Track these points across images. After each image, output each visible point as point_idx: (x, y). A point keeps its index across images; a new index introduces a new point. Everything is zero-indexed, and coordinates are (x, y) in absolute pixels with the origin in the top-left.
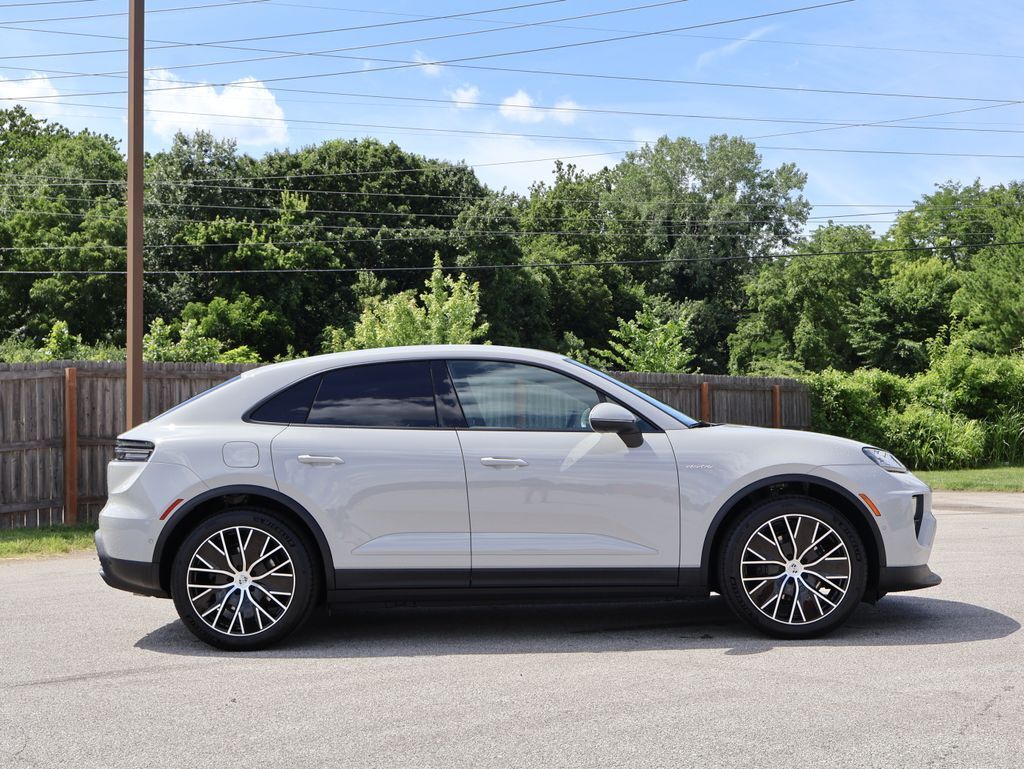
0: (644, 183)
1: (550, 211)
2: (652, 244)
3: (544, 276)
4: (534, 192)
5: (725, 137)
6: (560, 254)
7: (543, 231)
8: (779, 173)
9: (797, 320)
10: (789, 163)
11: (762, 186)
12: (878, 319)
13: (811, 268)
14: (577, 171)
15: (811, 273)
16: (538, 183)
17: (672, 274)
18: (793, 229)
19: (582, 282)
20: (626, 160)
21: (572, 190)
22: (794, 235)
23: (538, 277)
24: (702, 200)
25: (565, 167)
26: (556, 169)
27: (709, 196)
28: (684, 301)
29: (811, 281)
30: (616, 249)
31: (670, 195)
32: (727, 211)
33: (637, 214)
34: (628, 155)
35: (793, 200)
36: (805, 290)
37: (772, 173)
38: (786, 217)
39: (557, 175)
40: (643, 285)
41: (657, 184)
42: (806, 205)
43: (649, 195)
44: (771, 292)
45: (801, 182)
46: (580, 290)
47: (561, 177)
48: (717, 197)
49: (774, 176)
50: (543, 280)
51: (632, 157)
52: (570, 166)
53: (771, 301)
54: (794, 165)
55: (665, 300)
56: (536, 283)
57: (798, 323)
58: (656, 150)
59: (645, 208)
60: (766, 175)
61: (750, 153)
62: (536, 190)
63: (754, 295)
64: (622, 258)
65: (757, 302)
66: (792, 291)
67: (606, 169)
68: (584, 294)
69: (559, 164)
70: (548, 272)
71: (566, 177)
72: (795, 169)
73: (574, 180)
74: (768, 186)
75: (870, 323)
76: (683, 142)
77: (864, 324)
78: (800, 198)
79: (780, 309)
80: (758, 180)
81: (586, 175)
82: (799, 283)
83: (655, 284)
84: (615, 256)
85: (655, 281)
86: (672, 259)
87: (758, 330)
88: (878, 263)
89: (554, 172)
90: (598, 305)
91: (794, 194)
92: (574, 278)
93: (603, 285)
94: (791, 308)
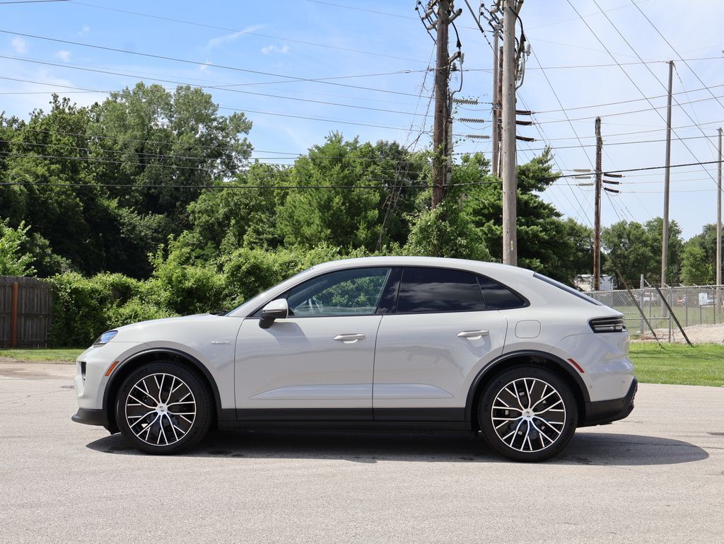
0: (122, 118)
1: (38, 134)
2: (127, 167)
3: (22, 187)
4: (34, 117)
5: (188, 88)
6: (41, 170)
7: (30, 150)
8: (231, 120)
9: (224, 233)
10: (239, 113)
11: (217, 128)
12: (270, 236)
13: (236, 195)
14: (71, 104)
15: (235, 198)
16: (38, 110)
17: (141, 193)
18: (240, 164)
19: (59, 194)
20: (110, 99)
21: (64, 119)
22: (240, 168)
23: (16, 188)
24: (167, 136)
25: (60, 100)
26: (53, 101)
27: (175, 133)
28: (148, 214)
29: (235, 204)
30: (96, 169)
31: (143, 130)
32: (186, 146)
33: (115, 142)
34: (112, 95)
35: (240, 142)
36: (231, 211)
37: (226, 119)
38: (234, 154)
39: (53, 105)
40: (116, 200)
41: (131, 120)
42: (249, 146)
43: (125, 128)
44: (206, 211)
45: (247, 128)
46: (56, 200)
47: (57, 107)
48: (180, 134)
49: (228, 122)
50: (21, 190)
51: (115, 96)
52: (65, 99)
53: (205, 218)
54: (243, 115)
55: (133, 212)
56: (15, 192)
57: (224, 237)
58: (134, 93)
59: (121, 138)
60: (221, 120)
61: (207, 101)
62: (36, 116)
63: (193, 212)
64: (101, 178)
65: (195, 218)
66: (222, 211)
67: (96, 104)
68: (60, 204)
69: (55, 97)
70: (26, 184)
71: (61, 107)
72: (244, 118)
73: (67, 111)
74: (222, 129)
75: (266, 239)
76: (156, 88)
77: (262, 240)
78: (245, 139)
79: (213, 224)
80: (215, 124)
81: (78, 107)
82: (227, 204)
83: (127, 199)
84: (95, 174)
85: (127, 197)
86: (141, 181)
87: (195, 239)
88: (278, 194)
89: (50, 103)
90: (70, 213)
91: (241, 136)
92: (52, 190)
93: (75, 198)
94: (220, 224)
